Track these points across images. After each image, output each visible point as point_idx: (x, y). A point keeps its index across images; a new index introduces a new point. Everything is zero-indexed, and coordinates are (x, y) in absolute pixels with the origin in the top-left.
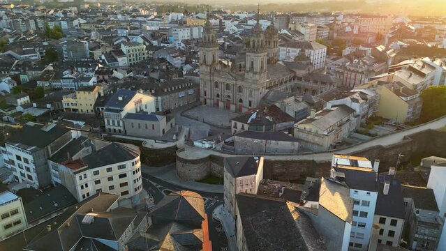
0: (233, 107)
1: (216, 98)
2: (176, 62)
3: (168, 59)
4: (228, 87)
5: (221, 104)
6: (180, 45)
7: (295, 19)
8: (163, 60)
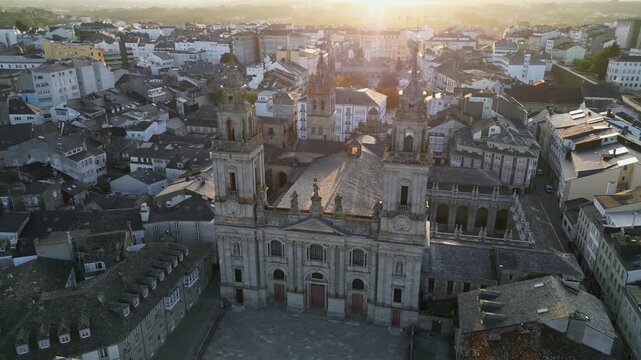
0: (336, 306)
1: (272, 283)
2: (84, 170)
3: (57, 164)
4: (316, 253)
5: (295, 300)
6: (63, 112)
7: (269, 40)
8: (42, 170)
